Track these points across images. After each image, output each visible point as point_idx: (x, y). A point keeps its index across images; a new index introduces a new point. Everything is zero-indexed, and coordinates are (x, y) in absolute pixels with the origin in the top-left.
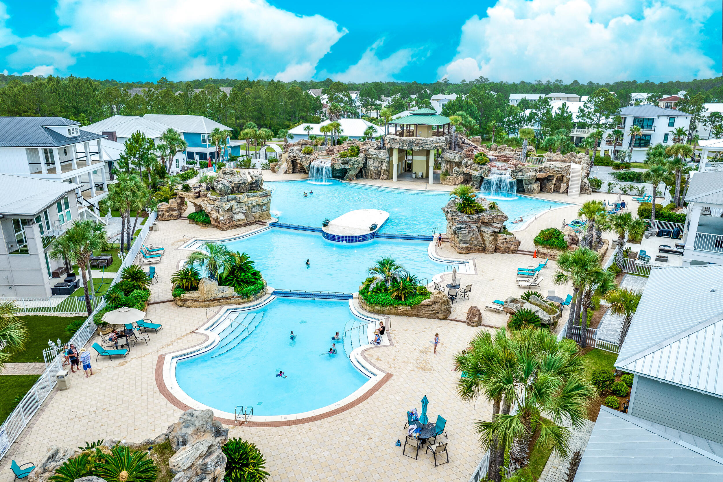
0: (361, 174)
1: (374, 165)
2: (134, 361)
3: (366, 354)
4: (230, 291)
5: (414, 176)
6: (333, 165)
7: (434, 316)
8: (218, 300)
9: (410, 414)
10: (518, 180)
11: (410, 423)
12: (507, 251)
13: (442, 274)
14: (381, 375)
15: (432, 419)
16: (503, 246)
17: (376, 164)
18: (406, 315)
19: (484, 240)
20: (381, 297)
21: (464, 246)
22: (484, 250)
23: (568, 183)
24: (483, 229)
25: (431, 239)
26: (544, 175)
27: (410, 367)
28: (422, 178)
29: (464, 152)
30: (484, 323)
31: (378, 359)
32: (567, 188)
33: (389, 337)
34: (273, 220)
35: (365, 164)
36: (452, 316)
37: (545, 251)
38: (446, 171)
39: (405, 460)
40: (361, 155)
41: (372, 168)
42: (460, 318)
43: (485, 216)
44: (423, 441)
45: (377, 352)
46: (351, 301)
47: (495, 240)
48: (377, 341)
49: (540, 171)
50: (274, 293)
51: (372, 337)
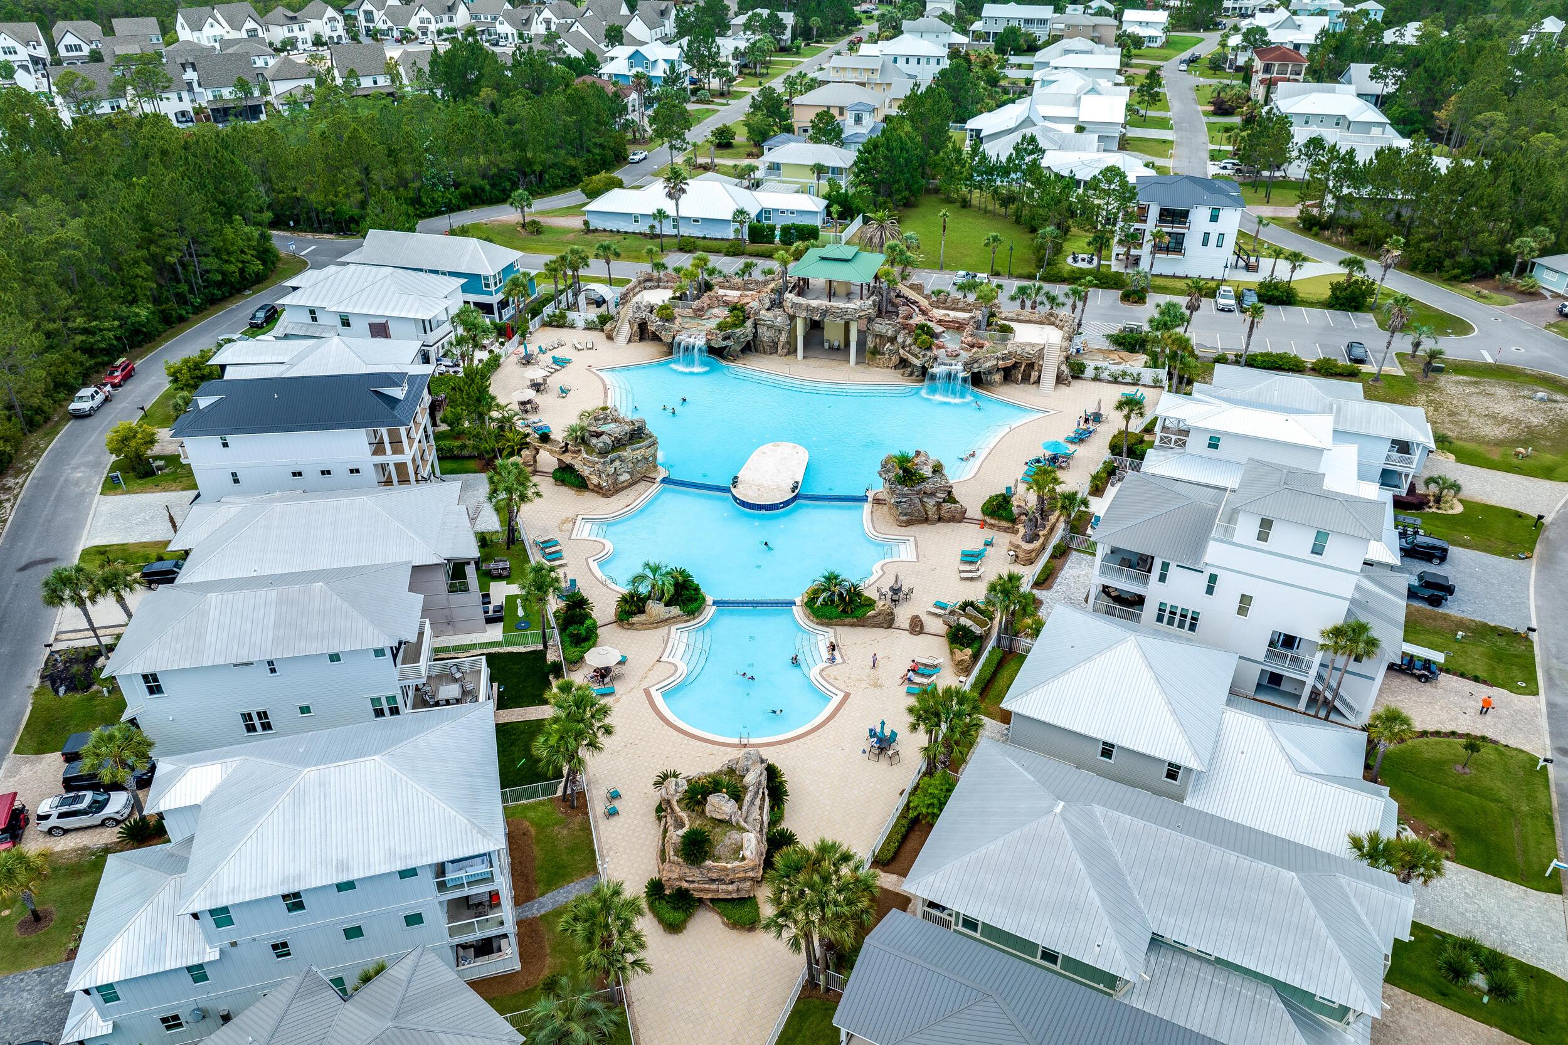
0: (751, 347)
1: (767, 334)
2: (624, 697)
3: (824, 673)
4: (675, 610)
5: (826, 345)
6: (708, 340)
7: (879, 626)
8: (665, 620)
9: (871, 730)
10: (973, 373)
11: (871, 736)
12: (953, 519)
13: (882, 562)
14: (841, 695)
15: (887, 732)
16: (947, 516)
17: (771, 333)
18: (852, 625)
19: (926, 511)
20: (828, 610)
21: (905, 518)
22: (926, 520)
23: (1040, 371)
24: (925, 500)
25: (864, 499)
26: (1009, 363)
27: (864, 685)
28: (838, 349)
29: (899, 320)
30: (926, 630)
31: (836, 679)
32: (1039, 377)
33: (840, 652)
34: (662, 473)
35: (755, 335)
36: (896, 625)
37: (993, 522)
38: (875, 347)
39: (870, 763)
40: (749, 323)
41: (765, 339)
42: (903, 626)
43: (928, 486)
44: (882, 749)
45: (833, 671)
46: (794, 608)
47: (939, 509)
48: (832, 660)
49: (1003, 359)
50: (715, 603)
51: (825, 655)
